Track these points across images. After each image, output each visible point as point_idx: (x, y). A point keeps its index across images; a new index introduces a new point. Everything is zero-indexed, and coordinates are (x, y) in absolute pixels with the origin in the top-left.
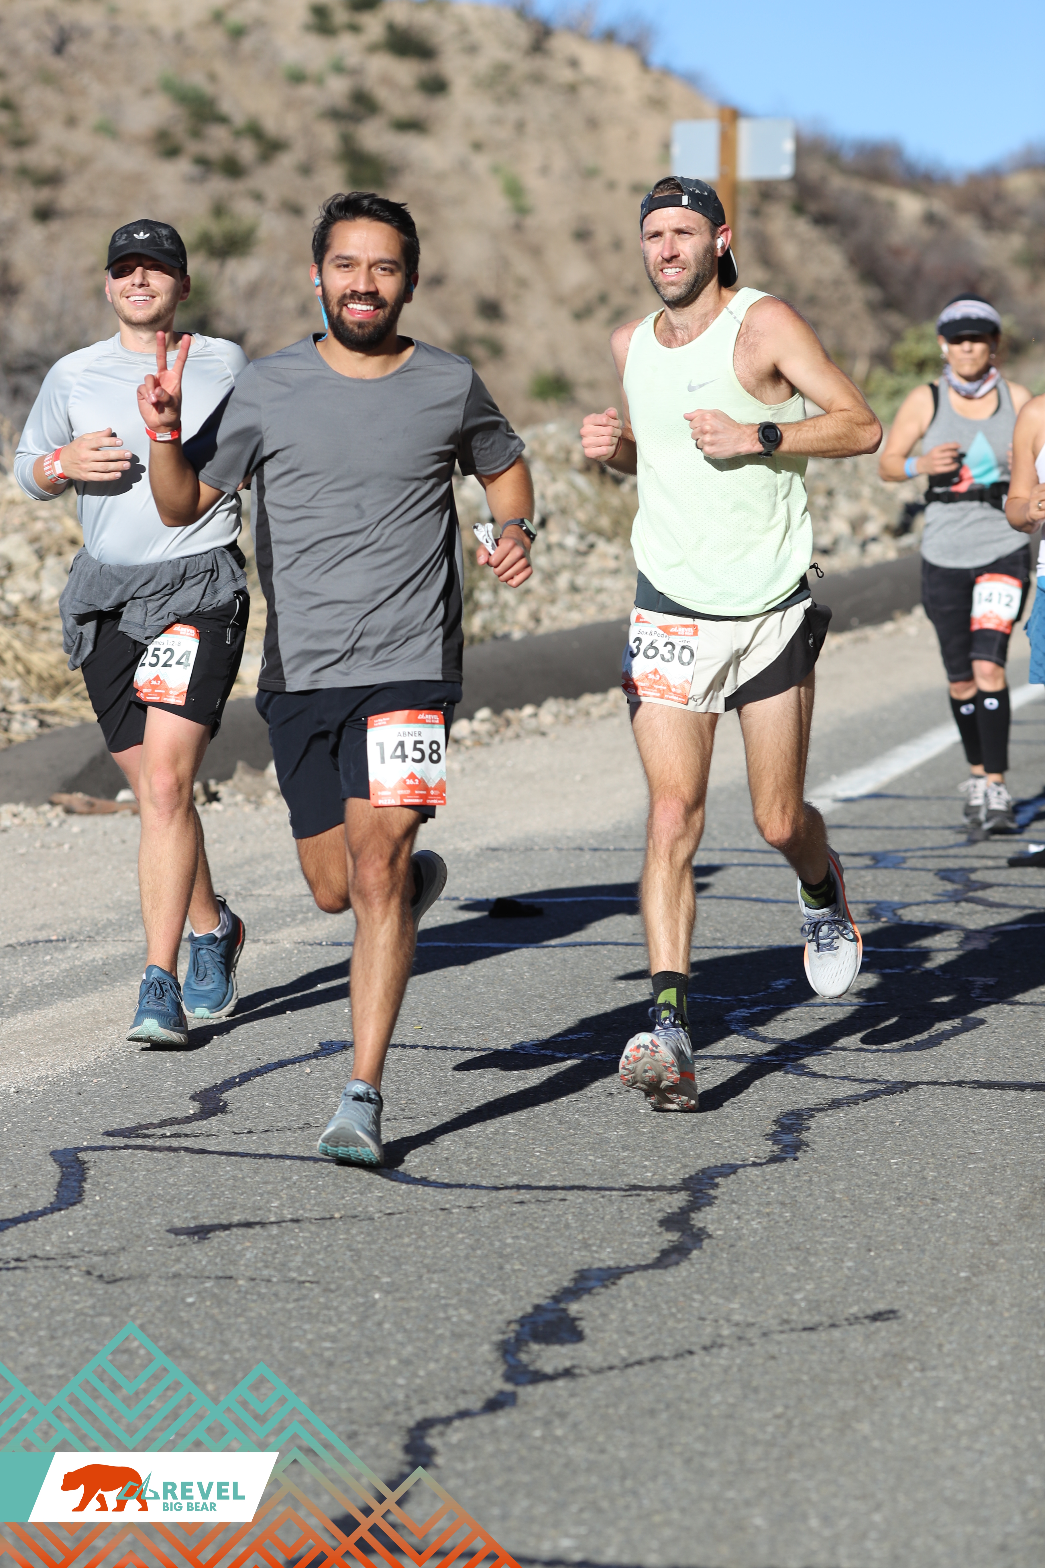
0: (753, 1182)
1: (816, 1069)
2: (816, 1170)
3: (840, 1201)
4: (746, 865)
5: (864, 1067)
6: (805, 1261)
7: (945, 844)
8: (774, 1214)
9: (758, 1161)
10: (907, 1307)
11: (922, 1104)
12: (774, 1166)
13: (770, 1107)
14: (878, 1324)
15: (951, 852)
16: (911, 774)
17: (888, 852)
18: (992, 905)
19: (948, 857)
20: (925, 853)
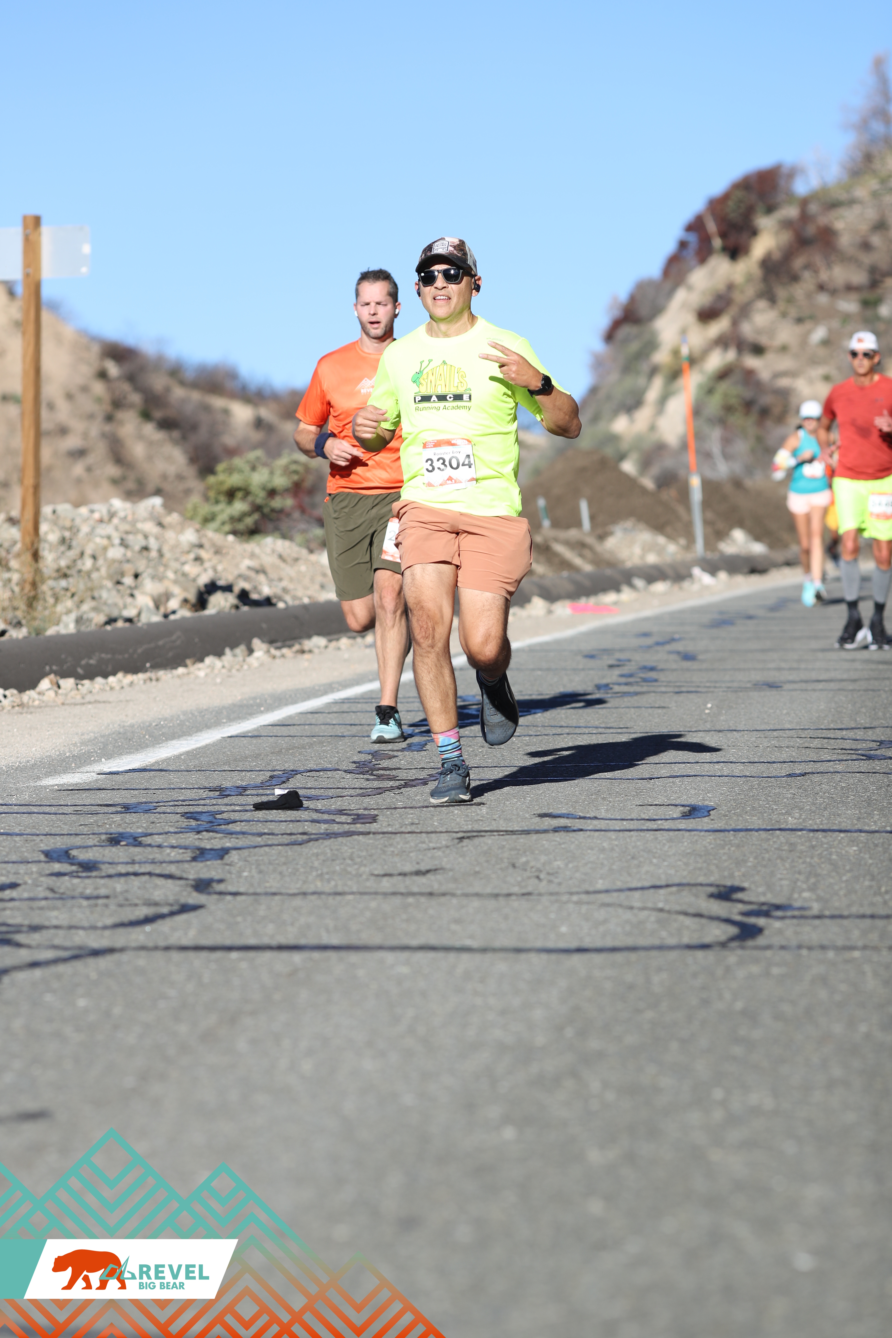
1: (22, 942)
5: (72, 939)
7: (197, 798)
10: (62, 1109)
11: (123, 963)
14: (27, 1122)
15: (202, 802)
16: (178, 757)
17: (142, 803)
18: (231, 834)
19: (198, 805)
20: (176, 803)
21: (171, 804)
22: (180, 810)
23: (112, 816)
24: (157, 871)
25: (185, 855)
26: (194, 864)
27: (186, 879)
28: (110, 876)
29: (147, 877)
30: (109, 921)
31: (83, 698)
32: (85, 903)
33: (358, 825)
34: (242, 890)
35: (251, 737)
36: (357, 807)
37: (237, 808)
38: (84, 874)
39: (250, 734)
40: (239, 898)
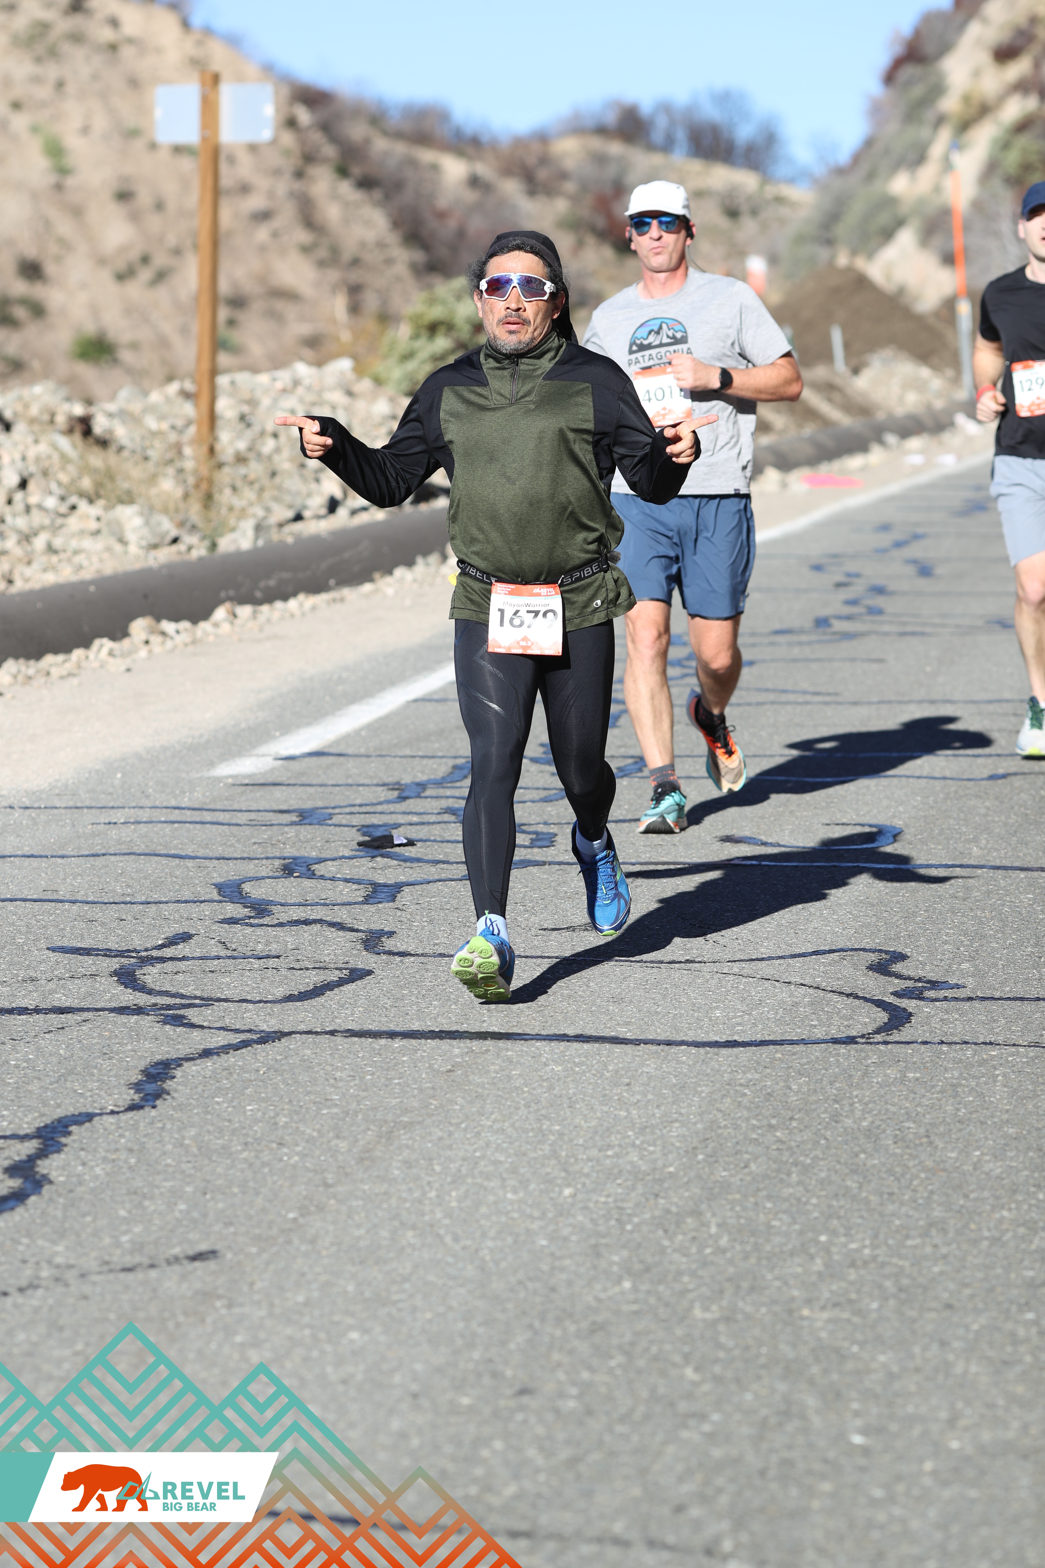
0: (106, 1129)
1: (195, 1020)
2: (171, 1118)
3: (188, 1146)
4: (173, 822)
5: (243, 1018)
6: (140, 1205)
7: (374, 801)
8: (119, 1159)
9: (117, 1109)
10: (229, 1248)
11: (291, 1053)
12: (130, 1114)
13: (140, 1057)
14: (197, 1264)
15: (379, 808)
16: (358, 732)
17: (317, 808)
18: (406, 860)
19: (374, 813)
20: (353, 809)
21: (347, 810)
22: (357, 820)
23: (286, 829)
24: (328, 919)
25: (358, 893)
26: (366, 907)
27: (357, 931)
28: (281, 925)
29: (319, 925)
30: (280, 992)
31: (261, 629)
32: (256, 964)
33: (536, 850)
34: (411, 949)
35: (437, 701)
36: (538, 820)
37: (415, 819)
38: (256, 921)
39: (436, 697)
40: (407, 960)
